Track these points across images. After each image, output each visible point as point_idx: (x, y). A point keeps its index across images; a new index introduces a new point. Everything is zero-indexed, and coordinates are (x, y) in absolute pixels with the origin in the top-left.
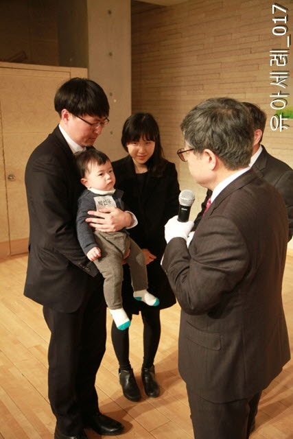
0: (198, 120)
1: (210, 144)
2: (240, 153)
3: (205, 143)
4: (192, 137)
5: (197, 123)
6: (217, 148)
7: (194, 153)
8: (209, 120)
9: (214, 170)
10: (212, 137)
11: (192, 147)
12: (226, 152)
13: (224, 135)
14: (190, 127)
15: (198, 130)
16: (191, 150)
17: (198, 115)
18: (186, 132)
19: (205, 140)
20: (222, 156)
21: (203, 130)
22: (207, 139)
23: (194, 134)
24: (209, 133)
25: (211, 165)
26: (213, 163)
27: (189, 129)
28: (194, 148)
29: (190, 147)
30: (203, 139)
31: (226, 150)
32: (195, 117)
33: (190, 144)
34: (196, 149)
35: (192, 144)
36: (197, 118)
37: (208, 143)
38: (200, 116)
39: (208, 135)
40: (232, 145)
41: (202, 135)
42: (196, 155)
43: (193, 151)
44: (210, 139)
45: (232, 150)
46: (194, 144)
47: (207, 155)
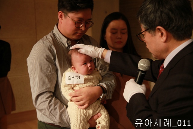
0: (148, 6)
2: (184, 26)
3: (157, 22)
4: (146, 19)
5: (149, 8)
6: (166, 23)
7: (149, 32)
8: (156, 4)
9: (165, 42)
10: (162, 16)
11: (147, 27)
12: (173, 26)
13: (170, 13)
14: (143, 13)
16: (146, 30)
17: (148, 3)
19: (156, 19)
20: (171, 30)
21: (153, 13)
22: (157, 19)
23: (147, 16)
24: (158, 14)
25: (163, 39)
26: (165, 36)
27: (143, 14)
28: (149, 27)
29: (145, 28)
30: (154, 20)
31: (173, 24)
32: (146, 5)
33: (145, 25)
34: (150, 28)
35: (146, 25)
36: (147, 5)
37: (159, 21)
38: (149, 3)
39: (158, 15)
40: (178, 20)
41: (153, 16)
42: (150, 33)
43: (148, 31)
44: (159, 18)
45: (178, 23)
46: (148, 24)
47: (159, 31)
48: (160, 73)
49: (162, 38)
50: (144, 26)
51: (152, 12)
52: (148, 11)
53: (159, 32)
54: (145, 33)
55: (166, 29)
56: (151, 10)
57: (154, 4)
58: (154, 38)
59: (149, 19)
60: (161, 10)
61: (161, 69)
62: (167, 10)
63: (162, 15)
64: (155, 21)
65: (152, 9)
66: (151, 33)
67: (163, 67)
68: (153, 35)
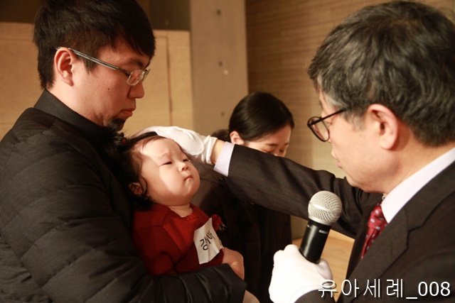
1: (382, 93)
2: (449, 106)
3: (371, 94)
4: (340, 83)
5: (351, 50)
6: (398, 98)
7: (346, 118)
9: (394, 148)
11: (340, 104)
12: (419, 105)
13: (414, 70)
14: (333, 63)
15: (353, 68)
17: (346, 37)
18: (323, 76)
19: (368, 86)
20: (411, 117)
21: (363, 65)
22: (374, 83)
23: (345, 76)
24: (378, 69)
25: (384, 139)
26: (392, 133)
27: (330, 68)
28: (346, 106)
29: (335, 107)
30: (364, 85)
31: (420, 100)
32: (342, 41)
33: (337, 100)
34: (350, 108)
35: (340, 100)
36: (346, 43)
37: (378, 92)
38: (351, 37)
39: (376, 73)
40: (433, 90)
41: (362, 77)
42: (350, 120)
43: (343, 114)
44: (381, 82)
45: (433, 100)
46: (345, 97)
47: (374, 116)
48: (371, 231)
49: (383, 137)
50: (334, 102)
51: (360, 63)
52: (346, 59)
53: (374, 120)
54: (332, 120)
55: (398, 115)
56: (355, 58)
57: (366, 41)
58: (361, 136)
59: (347, 82)
60: (388, 58)
61: (372, 220)
62: (404, 60)
63: (390, 74)
64: (367, 88)
65: (360, 54)
66: (353, 122)
67: (381, 215)
68: (358, 128)
